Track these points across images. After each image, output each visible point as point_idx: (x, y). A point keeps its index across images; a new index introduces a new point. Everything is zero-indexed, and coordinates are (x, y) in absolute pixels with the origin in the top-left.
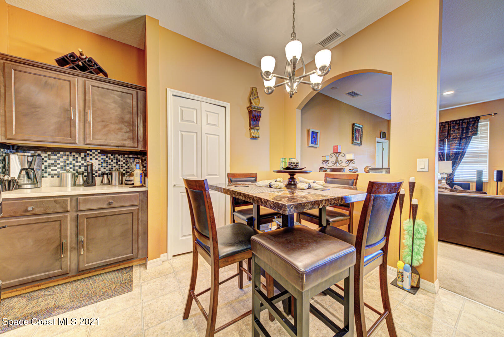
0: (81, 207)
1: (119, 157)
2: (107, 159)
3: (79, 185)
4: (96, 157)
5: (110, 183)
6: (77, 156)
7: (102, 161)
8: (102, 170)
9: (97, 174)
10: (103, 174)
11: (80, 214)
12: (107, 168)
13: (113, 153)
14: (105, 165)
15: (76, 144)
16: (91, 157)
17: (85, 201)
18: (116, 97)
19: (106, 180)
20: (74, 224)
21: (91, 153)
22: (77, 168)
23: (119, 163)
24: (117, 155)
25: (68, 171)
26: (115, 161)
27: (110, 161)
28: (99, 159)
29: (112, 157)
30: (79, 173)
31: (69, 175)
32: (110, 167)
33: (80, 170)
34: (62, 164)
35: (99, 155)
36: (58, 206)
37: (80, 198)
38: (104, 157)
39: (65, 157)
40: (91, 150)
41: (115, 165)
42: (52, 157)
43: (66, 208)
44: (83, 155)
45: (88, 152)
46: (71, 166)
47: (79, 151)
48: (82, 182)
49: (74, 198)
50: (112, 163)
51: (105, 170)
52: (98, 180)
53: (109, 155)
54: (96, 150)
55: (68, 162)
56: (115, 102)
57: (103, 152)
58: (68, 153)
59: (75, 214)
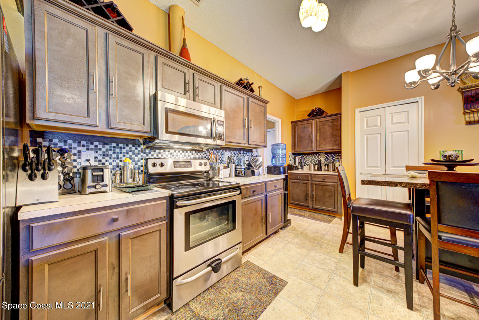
0: (313, 179)
1: (334, 155)
2: (328, 157)
3: (316, 170)
4: (323, 156)
5: (328, 170)
6: (315, 156)
7: (325, 158)
8: (326, 163)
9: (323, 165)
10: (326, 165)
11: (313, 182)
12: (328, 162)
13: (330, 153)
14: (327, 160)
15: (313, 151)
16: (321, 156)
17: (315, 177)
18: (330, 123)
19: (326, 168)
20: (311, 186)
21: (321, 154)
22: (315, 162)
23: (334, 159)
24: (332, 154)
25: (312, 163)
26: (331, 158)
27: (329, 158)
28: (324, 157)
29: (330, 156)
30: (316, 164)
31: (312, 165)
32: (329, 161)
33: (316, 163)
34: (310, 160)
35: (324, 155)
36: (306, 177)
37: (313, 175)
38: (326, 156)
39: (311, 157)
40: (321, 153)
41: (331, 160)
42: (308, 157)
43: (308, 179)
44: (318, 155)
45: (320, 154)
46: (313, 161)
47: (316, 153)
48: (317, 169)
49: (311, 175)
50: (330, 159)
51: (327, 163)
52: (323, 168)
53: (329, 155)
54: (323, 152)
55: (312, 159)
56: (329, 126)
57: (326, 153)
58: (312, 155)
59: (311, 182)
